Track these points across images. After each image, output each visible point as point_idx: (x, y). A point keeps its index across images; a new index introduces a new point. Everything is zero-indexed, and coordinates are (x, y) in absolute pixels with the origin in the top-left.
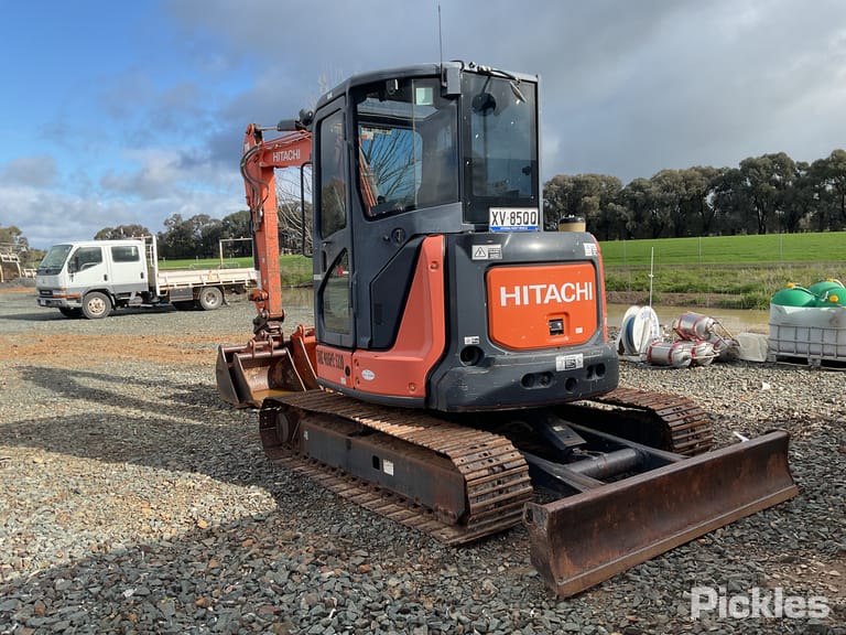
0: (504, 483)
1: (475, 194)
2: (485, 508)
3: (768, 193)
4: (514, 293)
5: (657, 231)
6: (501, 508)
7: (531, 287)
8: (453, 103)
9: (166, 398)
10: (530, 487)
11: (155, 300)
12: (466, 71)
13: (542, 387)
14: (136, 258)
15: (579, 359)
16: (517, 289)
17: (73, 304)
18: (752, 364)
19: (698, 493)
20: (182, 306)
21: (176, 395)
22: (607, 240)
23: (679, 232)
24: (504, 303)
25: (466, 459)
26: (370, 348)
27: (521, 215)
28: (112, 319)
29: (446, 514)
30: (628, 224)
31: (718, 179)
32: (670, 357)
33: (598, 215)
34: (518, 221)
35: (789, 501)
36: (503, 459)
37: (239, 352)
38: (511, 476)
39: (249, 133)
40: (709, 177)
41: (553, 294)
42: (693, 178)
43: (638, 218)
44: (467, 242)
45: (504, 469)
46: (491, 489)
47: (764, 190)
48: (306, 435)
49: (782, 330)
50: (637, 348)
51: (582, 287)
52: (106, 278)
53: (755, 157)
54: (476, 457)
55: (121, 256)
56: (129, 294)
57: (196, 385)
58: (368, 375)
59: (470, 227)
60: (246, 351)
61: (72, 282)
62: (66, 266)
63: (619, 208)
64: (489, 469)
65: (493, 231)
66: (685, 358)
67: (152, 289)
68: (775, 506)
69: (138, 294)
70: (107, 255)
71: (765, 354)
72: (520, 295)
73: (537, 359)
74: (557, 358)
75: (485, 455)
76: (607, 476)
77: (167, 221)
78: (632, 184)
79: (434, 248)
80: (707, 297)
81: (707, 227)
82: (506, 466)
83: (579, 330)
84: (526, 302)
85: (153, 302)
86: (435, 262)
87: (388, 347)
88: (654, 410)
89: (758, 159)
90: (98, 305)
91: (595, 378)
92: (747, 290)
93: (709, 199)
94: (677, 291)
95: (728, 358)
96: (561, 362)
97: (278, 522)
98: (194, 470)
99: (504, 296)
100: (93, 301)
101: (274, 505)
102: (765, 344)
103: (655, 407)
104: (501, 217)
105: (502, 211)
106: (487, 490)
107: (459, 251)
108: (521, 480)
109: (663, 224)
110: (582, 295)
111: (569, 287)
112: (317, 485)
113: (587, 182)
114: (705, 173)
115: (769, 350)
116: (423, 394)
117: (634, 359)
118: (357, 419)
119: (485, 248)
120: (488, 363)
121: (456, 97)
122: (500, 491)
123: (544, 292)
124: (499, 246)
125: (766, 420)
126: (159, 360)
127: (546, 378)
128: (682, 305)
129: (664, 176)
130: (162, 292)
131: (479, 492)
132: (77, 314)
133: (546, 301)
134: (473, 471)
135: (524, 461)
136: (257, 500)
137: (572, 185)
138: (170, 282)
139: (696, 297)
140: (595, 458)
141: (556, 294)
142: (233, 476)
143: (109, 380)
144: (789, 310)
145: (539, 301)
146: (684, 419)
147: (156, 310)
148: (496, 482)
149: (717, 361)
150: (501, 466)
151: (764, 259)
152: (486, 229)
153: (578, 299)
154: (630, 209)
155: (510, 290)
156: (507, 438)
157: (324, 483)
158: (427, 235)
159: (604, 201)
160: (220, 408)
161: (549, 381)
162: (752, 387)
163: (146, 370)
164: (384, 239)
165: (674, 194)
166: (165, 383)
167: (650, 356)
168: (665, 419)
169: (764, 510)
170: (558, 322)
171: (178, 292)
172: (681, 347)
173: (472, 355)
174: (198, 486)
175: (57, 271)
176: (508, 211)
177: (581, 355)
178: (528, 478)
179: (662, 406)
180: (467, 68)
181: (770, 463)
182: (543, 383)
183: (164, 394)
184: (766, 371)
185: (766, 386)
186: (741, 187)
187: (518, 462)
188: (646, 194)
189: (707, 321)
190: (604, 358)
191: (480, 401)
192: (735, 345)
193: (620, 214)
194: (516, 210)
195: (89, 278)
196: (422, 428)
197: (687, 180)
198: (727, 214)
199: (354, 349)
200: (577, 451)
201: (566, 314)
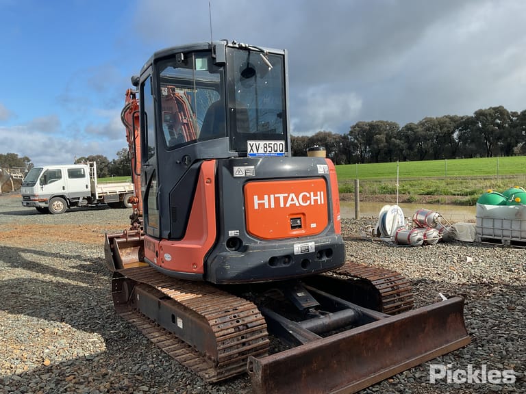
0: (246, 338)
1: (238, 131)
2: (230, 357)
3: (492, 132)
4: (264, 200)
5: (422, 156)
6: (243, 357)
7: (276, 196)
8: (222, 69)
9: (73, 267)
10: (268, 340)
11: (96, 202)
12: (229, 47)
13: (284, 266)
14: (83, 176)
15: (311, 245)
16: (266, 197)
17: (43, 205)
18: (465, 243)
19: (390, 344)
20: (113, 206)
21: (81, 265)
22: (391, 161)
23: (437, 156)
24: (256, 207)
25: (219, 321)
26: (170, 238)
27: (272, 146)
28: (67, 214)
29: (210, 359)
30: (404, 151)
31: (461, 123)
32: (409, 239)
33: (385, 146)
34: (269, 149)
35: (464, 348)
36: (247, 320)
37: (118, 237)
38: (253, 333)
39: (127, 95)
40: (455, 122)
41: (292, 200)
42: (445, 123)
43: (410, 148)
44: (230, 164)
45: (248, 328)
46: (236, 342)
47: (490, 130)
48: (138, 297)
49: (484, 220)
50: (389, 233)
51: (315, 195)
52: (64, 188)
53: (483, 109)
54: (228, 318)
55: (74, 174)
56: (79, 198)
57: (96, 259)
58: (168, 257)
59: (234, 154)
60: (122, 237)
61: (42, 191)
62: (38, 181)
63: (398, 141)
64: (235, 328)
65: (250, 157)
66: (419, 240)
67: (93, 195)
68: (452, 353)
69: (84, 198)
70: (65, 174)
71: (474, 236)
72: (268, 201)
73: (279, 247)
74: (295, 246)
75: (235, 317)
76: (324, 332)
77: (119, 152)
78: (406, 127)
79: (209, 168)
80: (447, 198)
81: (454, 153)
82: (249, 325)
83: (314, 225)
84: (273, 206)
85: (94, 203)
86: (208, 179)
87: (180, 238)
88: (370, 281)
89: (485, 110)
90: (58, 205)
91: (325, 259)
92: (472, 193)
93: (455, 135)
94: (428, 194)
95: (449, 239)
96: (297, 248)
97: (101, 361)
98: (62, 320)
99: (256, 201)
100: (56, 203)
101: (104, 348)
102: (474, 230)
103: (371, 279)
104: (257, 147)
105: (257, 143)
106: (232, 344)
107: (225, 171)
108: (261, 335)
109: (426, 151)
110: (316, 201)
111: (305, 195)
112: (139, 333)
113: (377, 125)
114: (452, 119)
115: (476, 234)
116: (202, 271)
117: (387, 240)
118: (160, 288)
119: (243, 169)
120: (244, 249)
121: (223, 65)
122: (244, 344)
123: (286, 199)
124: (253, 167)
125: (464, 284)
126: (82, 241)
127: (287, 260)
128: (430, 203)
129: (426, 122)
130: (100, 197)
131: (226, 345)
132: (45, 211)
133: (288, 205)
134: (222, 330)
135: (264, 321)
136: (94, 343)
137: (368, 128)
138: (104, 191)
139: (440, 198)
140: (322, 317)
141: (295, 200)
142: (86, 325)
143: (44, 255)
144: (488, 207)
145: (282, 205)
146: (392, 287)
147: (97, 208)
148: (240, 338)
149: (441, 241)
150: (246, 325)
151: (489, 173)
152: (245, 155)
153: (312, 203)
154: (405, 142)
155: (261, 198)
156: (255, 304)
157: (144, 332)
158: (205, 159)
159: (389, 137)
160: (104, 275)
161: (289, 262)
162: (461, 260)
163: (69, 248)
164: (177, 163)
165: (433, 132)
166: (78, 257)
167: (396, 238)
168: (377, 287)
169: (443, 356)
170: (297, 220)
171: (110, 197)
172: (416, 232)
173: (235, 243)
174: (60, 333)
175: (33, 184)
176: (262, 143)
177: (313, 243)
178: (267, 333)
179: (376, 278)
180: (230, 45)
181: (449, 320)
182: (285, 263)
183: (73, 265)
184: (473, 249)
185: (469, 259)
186: (475, 128)
187: (259, 322)
188: (415, 133)
189: (434, 215)
190: (332, 245)
191: (238, 277)
192: (453, 231)
193: (399, 146)
194: (268, 142)
195: (53, 188)
196: (201, 296)
197: (441, 123)
198: (467, 145)
199: (160, 238)
200: (313, 310)
201: (303, 214)
